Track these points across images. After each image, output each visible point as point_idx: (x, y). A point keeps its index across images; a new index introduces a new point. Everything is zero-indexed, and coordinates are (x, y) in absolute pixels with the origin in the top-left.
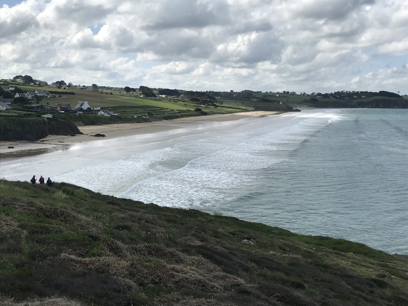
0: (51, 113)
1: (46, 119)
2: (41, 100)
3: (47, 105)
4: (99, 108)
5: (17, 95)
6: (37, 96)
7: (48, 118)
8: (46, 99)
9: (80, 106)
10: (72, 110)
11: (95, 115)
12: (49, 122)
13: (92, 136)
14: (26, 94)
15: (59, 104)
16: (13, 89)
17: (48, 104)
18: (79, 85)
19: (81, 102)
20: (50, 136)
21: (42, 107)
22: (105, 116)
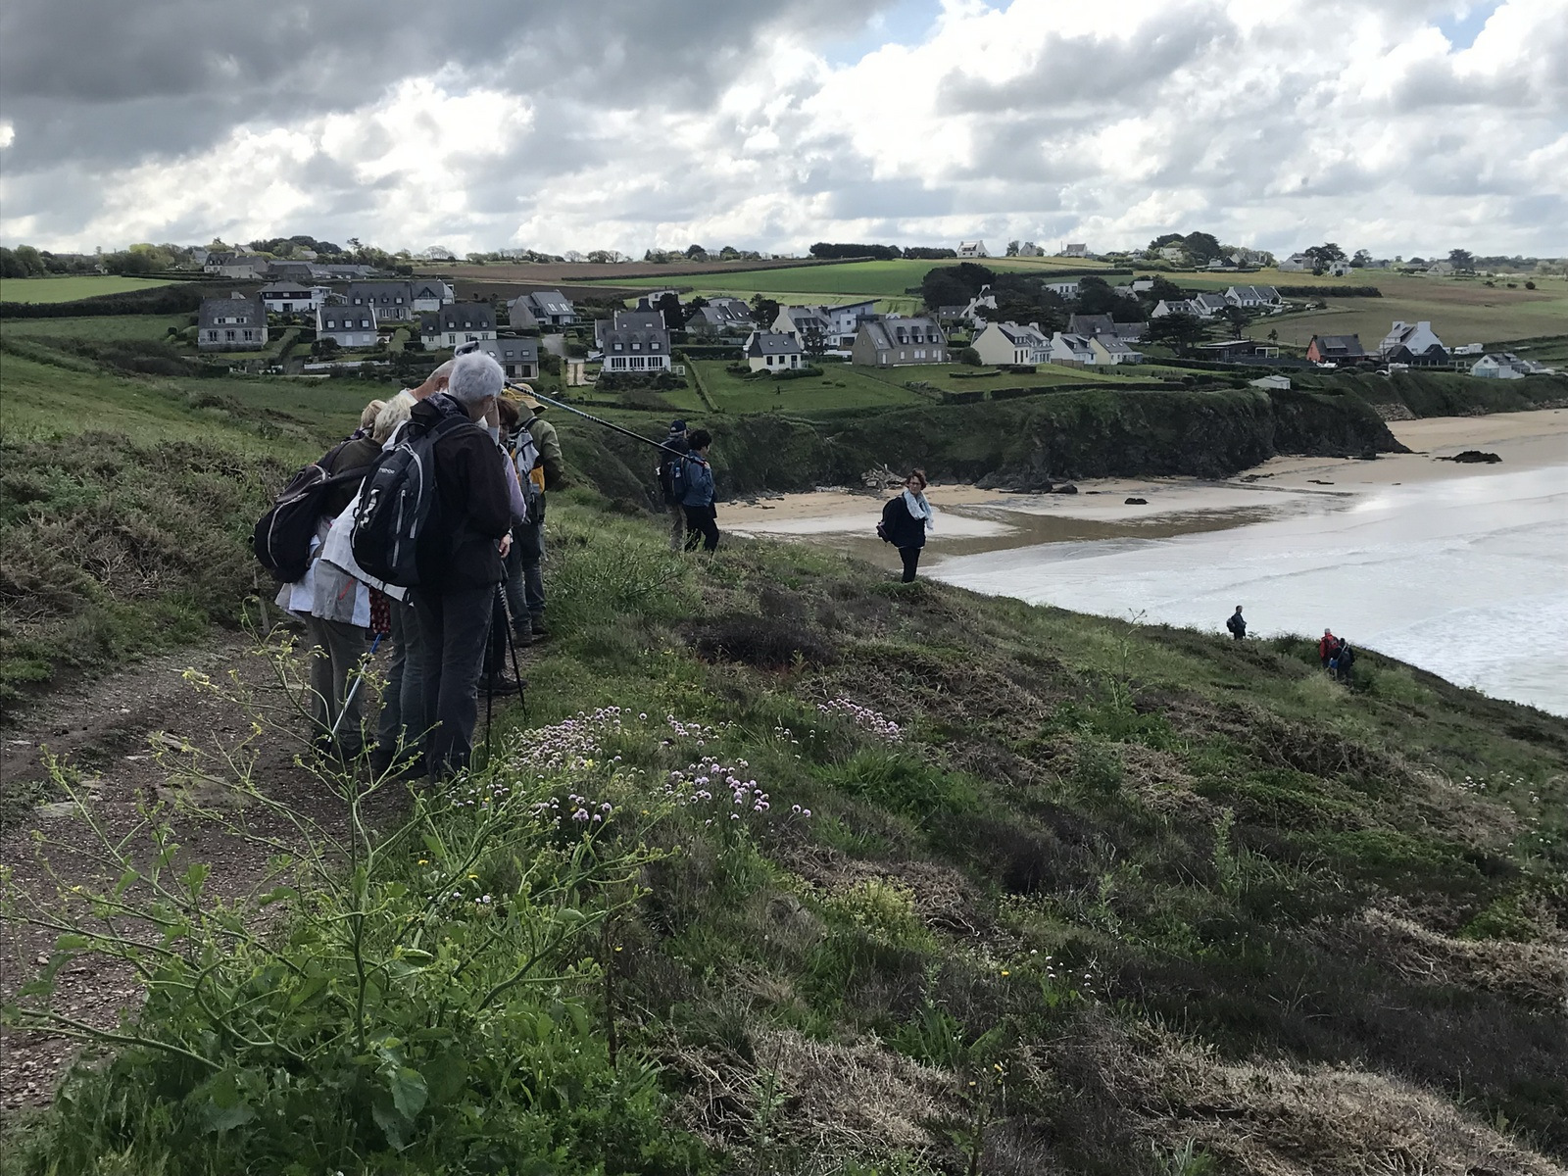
0: (1285, 371)
1: (1264, 396)
2: (1246, 322)
3: (1271, 341)
4: (1477, 348)
5: (1162, 309)
6: (1233, 309)
7: (1272, 392)
8: (1267, 319)
9: (1399, 341)
10: (1367, 358)
11: (1460, 376)
12: (1275, 407)
13: (1444, 459)
14: (1193, 303)
15: (1315, 337)
16: (1145, 286)
17: (1273, 335)
18: (1399, 259)
19: (1403, 325)
20: (1278, 458)
21: (1251, 348)
22: (1501, 376)
